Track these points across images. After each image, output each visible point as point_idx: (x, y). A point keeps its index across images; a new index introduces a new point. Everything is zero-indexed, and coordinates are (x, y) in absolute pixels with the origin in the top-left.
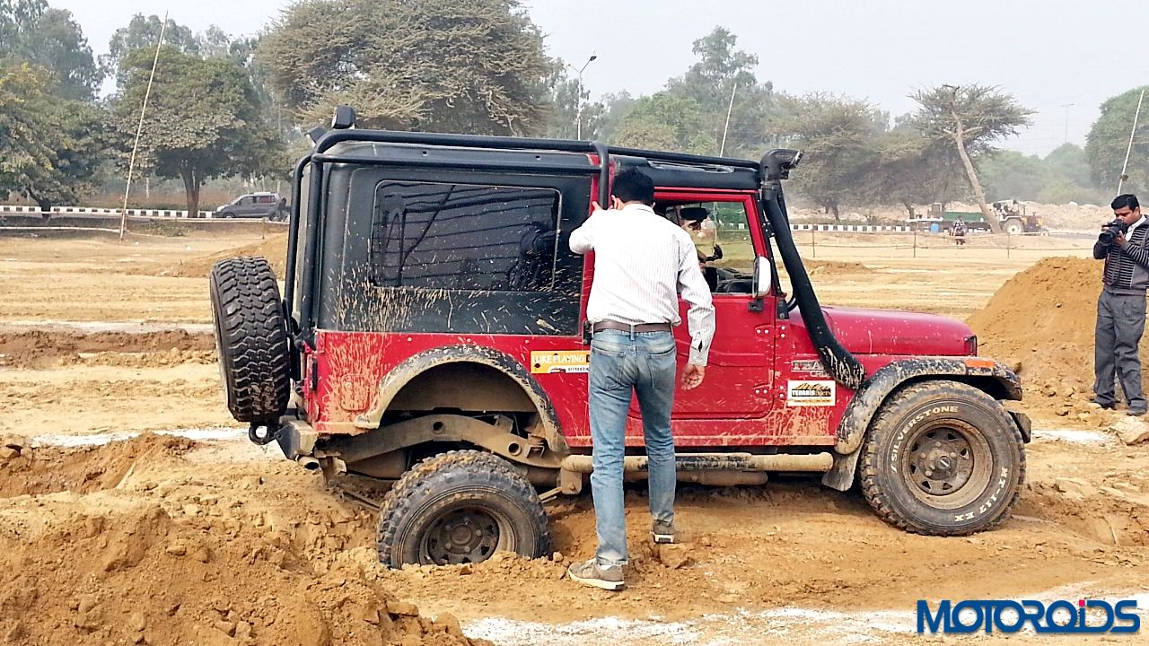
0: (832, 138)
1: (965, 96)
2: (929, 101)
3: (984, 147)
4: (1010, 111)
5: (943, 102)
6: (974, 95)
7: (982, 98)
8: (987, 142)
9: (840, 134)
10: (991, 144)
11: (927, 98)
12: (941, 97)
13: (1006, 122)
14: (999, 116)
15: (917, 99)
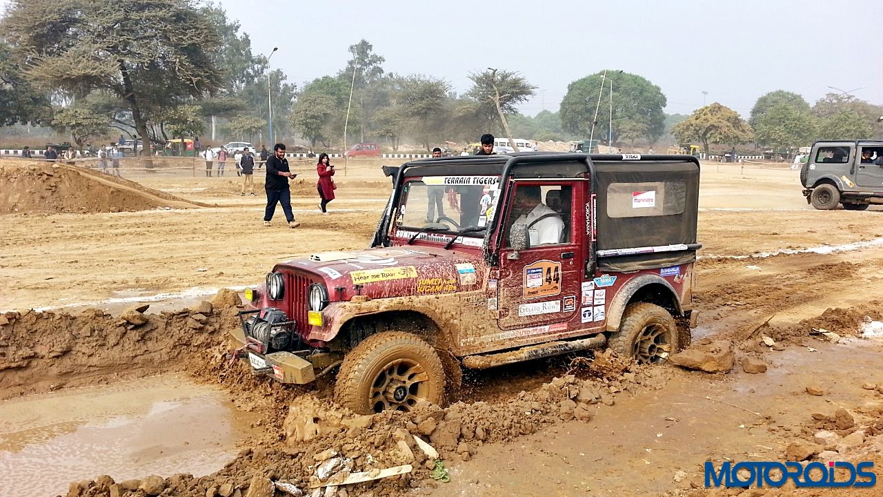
0: (424, 102)
1: (499, 78)
2: (479, 80)
3: (510, 108)
4: (524, 87)
5: (487, 81)
6: (505, 77)
7: (509, 79)
8: (512, 105)
9: (428, 99)
10: (513, 106)
11: (478, 78)
12: (486, 78)
13: (522, 93)
14: (517, 90)
15: (473, 79)
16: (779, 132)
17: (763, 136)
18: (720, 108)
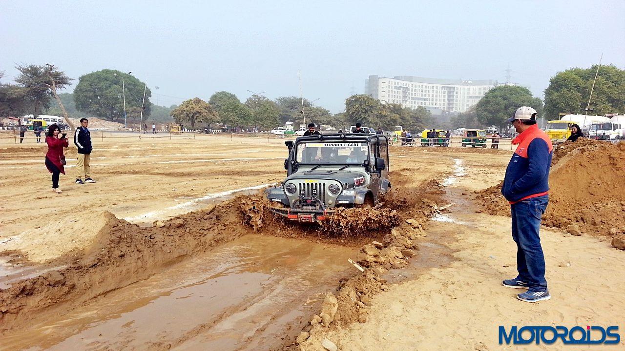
16: (233, 116)
17: (225, 119)
18: (200, 101)
